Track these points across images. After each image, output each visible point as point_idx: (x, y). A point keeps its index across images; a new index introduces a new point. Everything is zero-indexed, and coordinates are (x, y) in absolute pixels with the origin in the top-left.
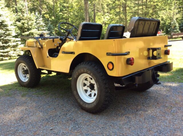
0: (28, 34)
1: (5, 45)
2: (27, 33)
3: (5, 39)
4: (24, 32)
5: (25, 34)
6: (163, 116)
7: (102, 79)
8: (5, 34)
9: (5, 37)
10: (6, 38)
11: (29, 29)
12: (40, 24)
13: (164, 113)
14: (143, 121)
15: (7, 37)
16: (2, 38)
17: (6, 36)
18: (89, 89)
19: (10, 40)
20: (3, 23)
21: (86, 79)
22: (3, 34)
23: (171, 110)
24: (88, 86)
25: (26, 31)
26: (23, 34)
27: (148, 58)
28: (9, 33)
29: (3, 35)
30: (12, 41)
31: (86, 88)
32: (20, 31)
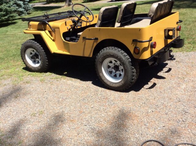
6: (178, 86)
13: (179, 83)
14: (163, 92)
18: (114, 71)
21: (111, 62)
23: (183, 81)
24: (112, 68)
31: (110, 69)
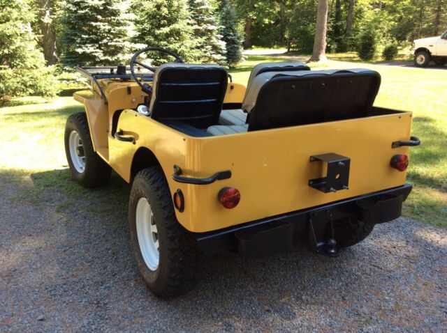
0: (167, 33)
1: (109, 58)
2: (166, 30)
3: (109, 44)
4: (159, 27)
5: (161, 31)
7: (167, 226)
8: (112, 34)
9: (112, 40)
10: (113, 43)
11: (171, 21)
12: (202, 7)
15: (114, 40)
16: (105, 41)
17: (112, 36)
19: (121, 48)
20: (109, 7)
22: (107, 33)
25: (164, 26)
26: (158, 32)
27: (309, 181)
28: (120, 31)
29: (106, 35)
30: (126, 50)
32: (152, 24)
